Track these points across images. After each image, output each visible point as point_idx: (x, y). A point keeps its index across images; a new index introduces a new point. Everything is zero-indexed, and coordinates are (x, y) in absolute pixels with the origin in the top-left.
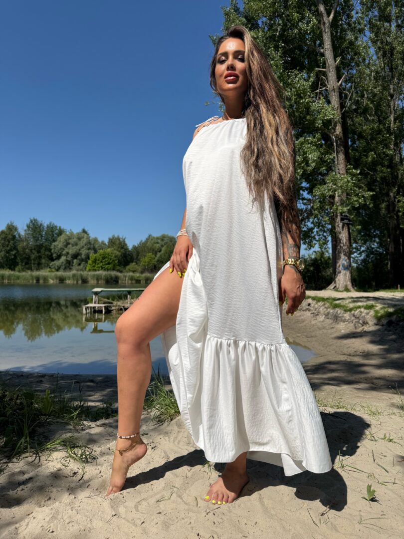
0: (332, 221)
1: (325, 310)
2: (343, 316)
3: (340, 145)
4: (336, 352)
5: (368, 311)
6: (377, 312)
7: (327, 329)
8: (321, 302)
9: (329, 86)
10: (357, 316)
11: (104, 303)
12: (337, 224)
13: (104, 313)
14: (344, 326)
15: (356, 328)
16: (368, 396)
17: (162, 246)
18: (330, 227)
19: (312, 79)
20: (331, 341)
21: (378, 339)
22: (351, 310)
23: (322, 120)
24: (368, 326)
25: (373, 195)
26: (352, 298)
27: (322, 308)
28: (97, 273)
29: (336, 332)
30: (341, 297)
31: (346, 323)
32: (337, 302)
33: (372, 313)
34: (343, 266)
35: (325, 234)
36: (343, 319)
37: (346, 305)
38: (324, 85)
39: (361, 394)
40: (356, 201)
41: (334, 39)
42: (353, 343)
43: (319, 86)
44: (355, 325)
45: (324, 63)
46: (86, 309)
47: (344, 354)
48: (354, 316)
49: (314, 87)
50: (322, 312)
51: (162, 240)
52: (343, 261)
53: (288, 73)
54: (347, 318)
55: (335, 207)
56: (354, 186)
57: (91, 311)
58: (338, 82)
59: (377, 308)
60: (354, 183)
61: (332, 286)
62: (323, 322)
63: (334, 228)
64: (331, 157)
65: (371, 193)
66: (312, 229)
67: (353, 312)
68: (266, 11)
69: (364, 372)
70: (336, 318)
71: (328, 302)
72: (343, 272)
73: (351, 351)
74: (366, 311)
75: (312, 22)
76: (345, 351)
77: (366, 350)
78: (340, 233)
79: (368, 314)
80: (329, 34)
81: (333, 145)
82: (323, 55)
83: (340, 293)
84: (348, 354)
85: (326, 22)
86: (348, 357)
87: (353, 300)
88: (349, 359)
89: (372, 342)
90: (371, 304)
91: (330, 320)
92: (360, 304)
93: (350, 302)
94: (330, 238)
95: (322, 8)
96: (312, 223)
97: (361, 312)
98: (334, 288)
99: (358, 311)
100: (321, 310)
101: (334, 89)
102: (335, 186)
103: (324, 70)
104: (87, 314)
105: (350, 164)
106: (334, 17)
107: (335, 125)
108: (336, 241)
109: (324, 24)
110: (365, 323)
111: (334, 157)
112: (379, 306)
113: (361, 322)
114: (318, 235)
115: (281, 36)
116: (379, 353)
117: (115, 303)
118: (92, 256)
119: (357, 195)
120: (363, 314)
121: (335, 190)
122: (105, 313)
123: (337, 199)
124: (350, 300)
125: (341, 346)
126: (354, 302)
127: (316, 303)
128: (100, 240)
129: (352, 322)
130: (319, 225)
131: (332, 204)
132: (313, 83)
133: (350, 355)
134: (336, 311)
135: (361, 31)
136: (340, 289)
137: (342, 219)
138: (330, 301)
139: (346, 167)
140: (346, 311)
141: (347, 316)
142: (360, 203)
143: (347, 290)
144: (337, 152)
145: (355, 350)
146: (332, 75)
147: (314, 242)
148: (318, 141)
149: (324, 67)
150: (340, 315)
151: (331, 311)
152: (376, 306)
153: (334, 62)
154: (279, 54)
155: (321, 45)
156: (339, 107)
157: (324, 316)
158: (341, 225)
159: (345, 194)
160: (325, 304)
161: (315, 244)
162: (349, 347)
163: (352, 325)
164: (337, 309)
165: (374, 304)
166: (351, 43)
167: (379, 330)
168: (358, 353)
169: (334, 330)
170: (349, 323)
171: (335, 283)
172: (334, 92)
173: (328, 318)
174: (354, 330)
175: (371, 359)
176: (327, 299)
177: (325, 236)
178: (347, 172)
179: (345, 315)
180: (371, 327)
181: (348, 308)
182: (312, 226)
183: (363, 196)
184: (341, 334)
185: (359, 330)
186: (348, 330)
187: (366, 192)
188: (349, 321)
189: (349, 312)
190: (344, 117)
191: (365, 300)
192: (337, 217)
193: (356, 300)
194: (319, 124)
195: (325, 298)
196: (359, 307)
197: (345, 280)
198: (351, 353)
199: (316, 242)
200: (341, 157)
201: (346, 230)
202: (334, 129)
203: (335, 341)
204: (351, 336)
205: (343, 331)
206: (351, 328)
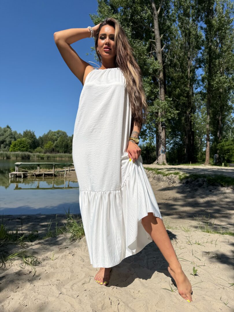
0: (157, 126)
1: (153, 175)
2: (162, 179)
3: (162, 84)
4: (159, 198)
5: (176, 176)
6: (180, 176)
7: (154, 186)
8: (150, 171)
9: (157, 50)
10: (170, 178)
11: (23, 171)
12: (159, 128)
13: (22, 177)
14: (163, 184)
15: (169, 185)
16: (178, 222)
17: (58, 137)
18: (155, 129)
19: (147, 46)
20: (156, 192)
21: (181, 191)
22: (166, 175)
23: (153, 69)
24: (176, 184)
25: (179, 112)
26: (167, 168)
27: (151, 174)
28: (16, 153)
29: (159, 187)
30: (161, 168)
31: (164, 182)
32: (159, 171)
33: (178, 176)
34: (162, 151)
35: (153, 133)
36: (163, 180)
37: (164, 173)
38: (154, 49)
39: (174, 221)
40: (170, 116)
41: (160, 24)
42: (168, 193)
43: (152, 50)
44: (169, 183)
45: (154, 37)
46: (11, 175)
47: (164, 199)
48: (168, 178)
49: (149, 50)
50: (151, 176)
51: (58, 134)
52: (162, 148)
53: (134, 40)
54: (165, 180)
55: (158, 119)
56: (169, 107)
57: (14, 176)
58: (162, 48)
59: (180, 174)
60: (169, 106)
61: (156, 162)
62: (152, 181)
63: (157, 130)
64: (157, 90)
65: (178, 112)
66: (146, 130)
67: (168, 176)
68: (123, 4)
69: (175, 209)
70: (159, 180)
71: (154, 171)
72: (162, 154)
73: (167, 197)
74: (174, 176)
75: (148, 13)
76: (164, 197)
77: (175, 197)
78: (161, 133)
79: (176, 177)
80: (157, 20)
81: (158, 84)
82: (153, 32)
83: (160, 166)
84: (166, 199)
85: (156, 14)
86: (166, 201)
87: (167, 169)
88: (167, 202)
89: (178, 192)
90: (177, 172)
91: (156, 181)
92: (171, 172)
93: (166, 171)
94: (155, 136)
95: (154, 5)
96: (146, 127)
97: (172, 176)
98: (157, 163)
99: (170, 176)
100: (151, 175)
101: (159, 52)
102: (158, 107)
103: (154, 41)
104: (11, 178)
105: (167, 95)
106: (160, 12)
107: (160, 73)
108: (158, 137)
109: (155, 15)
110: (174, 182)
111: (159, 90)
112: (181, 173)
113: (172, 181)
114: (149, 134)
115: (131, 19)
116: (182, 198)
117: (29, 171)
118: (13, 142)
119: (170, 112)
120: (173, 177)
121: (159, 109)
122: (24, 177)
123: (159, 114)
124: (166, 170)
125: (162, 195)
126: (168, 170)
127: (148, 171)
128: (18, 133)
129: (167, 182)
130: (150, 128)
131: (157, 117)
132: (148, 47)
133: (166, 200)
134: (159, 176)
135: (174, 21)
136: (160, 164)
137: (162, 125)
138: (156, 170)
139: (165, 96)
140: (164, 175)
141: (165, 178)
142: (172, 117)
143: (164, 164)
144: (160, 88)
145: (169, 197)
146: (158, 44)
147: (147, 137)
148: (150, 81)
149: (154, 39)
150: (161, 178)
151: (156, 176)
152: (180, 173)
153: (159, 37)
154: (129, 29)
155: (153, 26)
156: (162, 63)
157: (152, 178)
158: (161, 128)
159: (164, 112)
160: (153, 172)
161: (148, 139)
162: (166, 195)
163: (167, 183)
164: (159, 175)
165: (179, 172)
166: (169, 27)
167: (181, 186)
168: (171, 198)
169: (158, 186)
170: (166, 182)
171: (158, 160)
172: (160, 54)
173: (155, 180)
174: (168, 186)
175: (178, 202)
176: (154, 169)
177: (153, 135)
178: (165, 99)
179: (164, 178)
180: (177, 184)
181: (165, 174)
182: (146, 128)
183: (173, 113)
184: (161, 188)
185: (171, 186)
186: (165, 186)
187: (175, 111)
188: (166, 181)
189: (165, 176)
190: (164, 68)
191: (174, 169)
192: (159, 124)
193: (169, 169)
194: (151, 71)
195: (153, 168)
196: (171, 173)
197: (163, 159)
198: (167, 198)
199: (148, 138)
200: (163, 90)
201: (164, 131)
202: (159, 74)
203: (159, 192)
204: (167, 189)
205: (162, 187)
206: (166, 185)
